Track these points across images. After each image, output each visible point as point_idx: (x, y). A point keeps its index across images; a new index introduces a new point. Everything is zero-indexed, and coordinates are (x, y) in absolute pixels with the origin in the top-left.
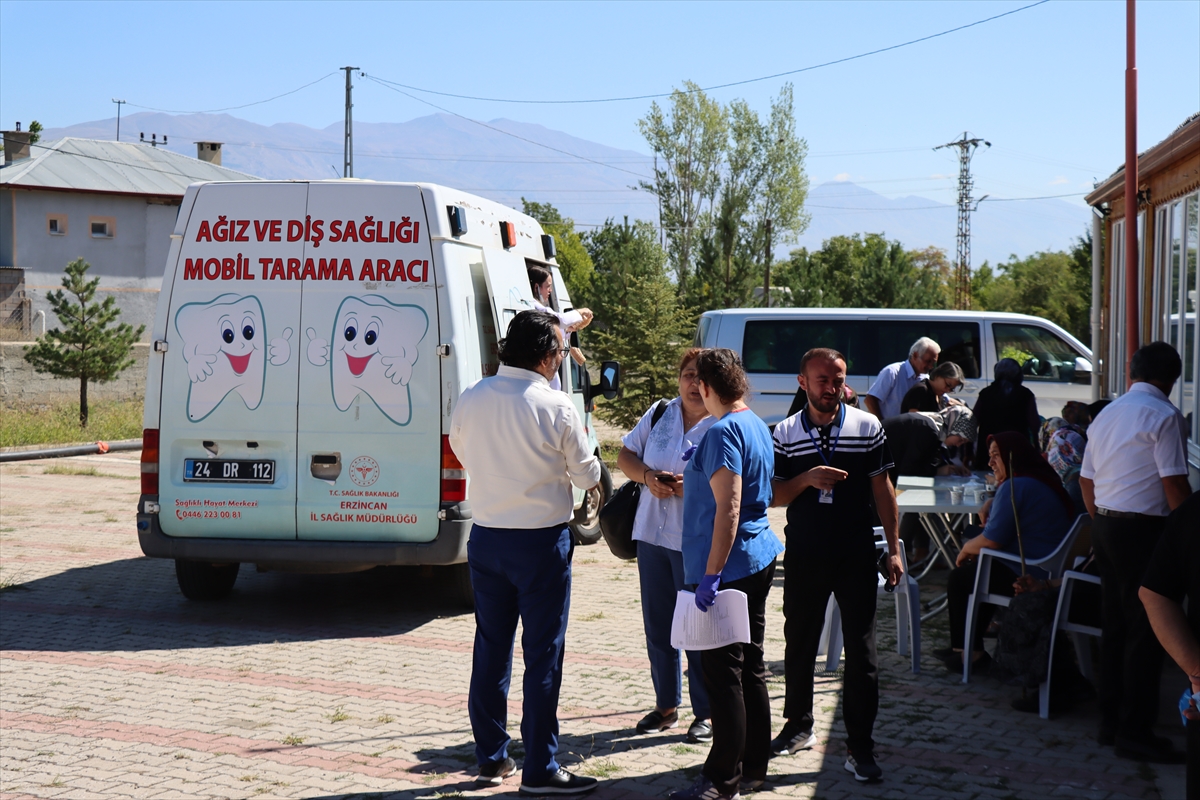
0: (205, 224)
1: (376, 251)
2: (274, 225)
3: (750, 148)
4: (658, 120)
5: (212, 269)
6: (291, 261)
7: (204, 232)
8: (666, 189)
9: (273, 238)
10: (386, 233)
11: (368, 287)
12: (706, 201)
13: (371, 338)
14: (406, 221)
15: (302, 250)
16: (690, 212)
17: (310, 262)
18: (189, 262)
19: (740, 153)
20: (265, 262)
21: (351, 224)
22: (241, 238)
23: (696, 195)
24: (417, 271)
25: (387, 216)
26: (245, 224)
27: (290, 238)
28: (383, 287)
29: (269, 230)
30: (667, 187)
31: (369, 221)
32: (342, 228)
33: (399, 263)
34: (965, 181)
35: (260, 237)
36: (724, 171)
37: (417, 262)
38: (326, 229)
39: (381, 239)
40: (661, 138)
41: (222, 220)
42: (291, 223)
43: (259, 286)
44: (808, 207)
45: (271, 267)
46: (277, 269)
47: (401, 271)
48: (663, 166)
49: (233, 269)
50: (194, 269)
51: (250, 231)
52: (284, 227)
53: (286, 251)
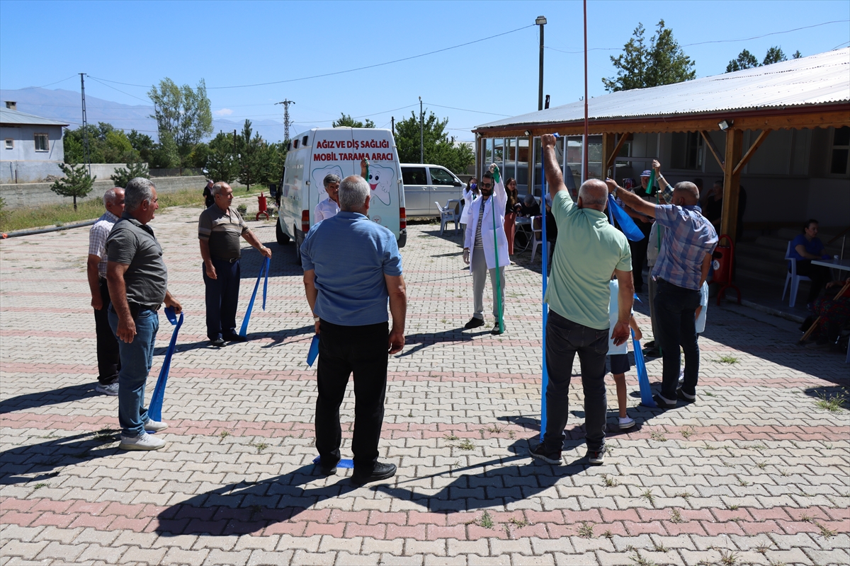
0: (319, 143)
1: (376, 151)
2: (342, 143)
3: (191, 102)
4: (156, 92)
5: (323, 157)
6: (349, 154)
7: (319, 145)
8: (160, 118)
9: (342, 147)
10: (378, 145)
11: (375, 162)
12: (176, 122)
13: (377, 178)
14: (384, 141)
15: (352, 151)
16: (170, 126)
17: (355, 154)
18: (315, 155)
19: (188, 104)
20: (341, 155)
21: (367, 142)
22: (332, 147)
23: (172, 120)
24: (389, 157)
25: (379, 140)
26: (333, 142)
27: (348, 147)
28: (379, 162)
29: (340, 144)
30: (161, 117)
31: (373, 141)
32: (365, 143)
33: (384, 154)
34: (286, 115)
35: (338, 147)
36: (182, 111)
37: (389, 154)
38: (359, 143)
39: (377, 147)
40: (157, 98)
41: (325, 141)
42: (348, 142)
43: (339, 162)
44: (213, 124)
45: (343, 156)
46: (345, 157)
47: (384, 157)
48: (158, 109)
49: (330, 157)
50: (317, 157)
51: (335, 145)
52: (346, 143)
53: (347, 151)
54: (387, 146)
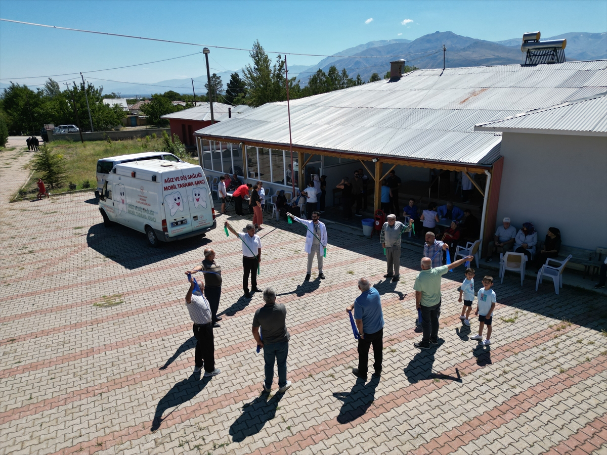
0: (165, 180)
5: (169, 188)
6: (183, 184)
7: (166, 181)
9: (178, 181)
11: (196, 186)
13: (199, 195)
14: (199, 173)
15: (184, 182)
17: (186, 183)
18: (164, 187)
20: (178, 185)
21: (191, 176)
22: (173, 181)
24: (203, 182)
25: (196, 173)
26: (173, 179)
27: (181, 180)
28: (198, 186)
29: (177, 179)
31: (193, 174)
32: (189, 176)
37: (203, 180)
38: (187, 177)
39: (196, 177)
41: (168, 179)
43: (179, 189)
46: (181, 186)
47: (201, 182)
49: (173, 187)
50: (166, 189)
51: (174, 180)
52: (180, 178)
53: (181, 182)
54: (201, 176)
